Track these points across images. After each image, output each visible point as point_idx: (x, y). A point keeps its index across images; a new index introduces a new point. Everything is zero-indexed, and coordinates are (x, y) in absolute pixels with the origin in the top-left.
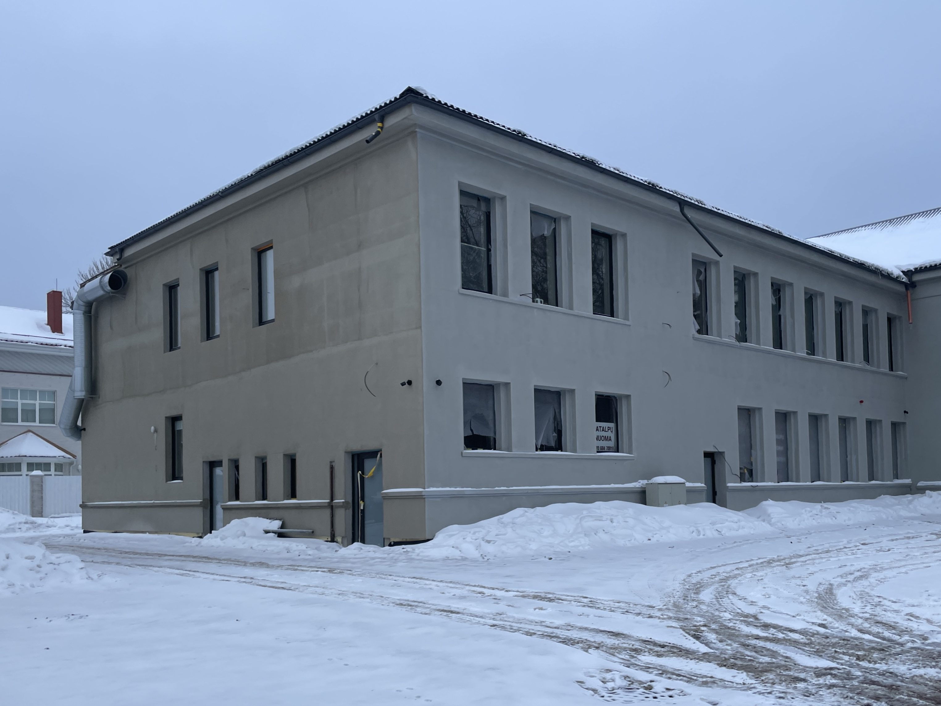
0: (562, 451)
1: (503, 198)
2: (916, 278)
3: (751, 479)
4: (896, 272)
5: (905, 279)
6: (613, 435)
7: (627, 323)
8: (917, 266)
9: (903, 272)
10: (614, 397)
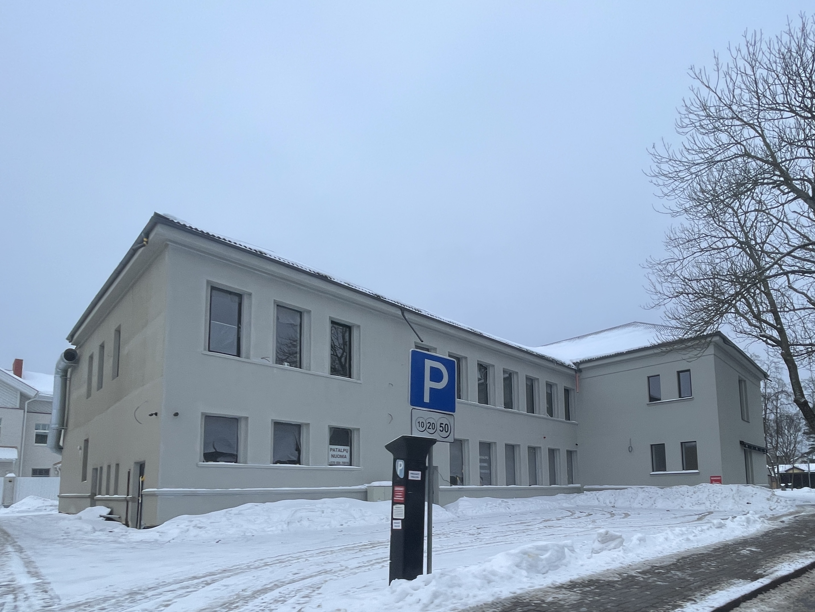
0: (300, 464)
1: (250, 294)
2: (581, 367)
3: (461, 484)
4: (568, 362)
5: (574, 367)
6: (348, 455)
7: (359, 382)
8: (581, 360)
9: (574, 363)
10: (349, 429)
